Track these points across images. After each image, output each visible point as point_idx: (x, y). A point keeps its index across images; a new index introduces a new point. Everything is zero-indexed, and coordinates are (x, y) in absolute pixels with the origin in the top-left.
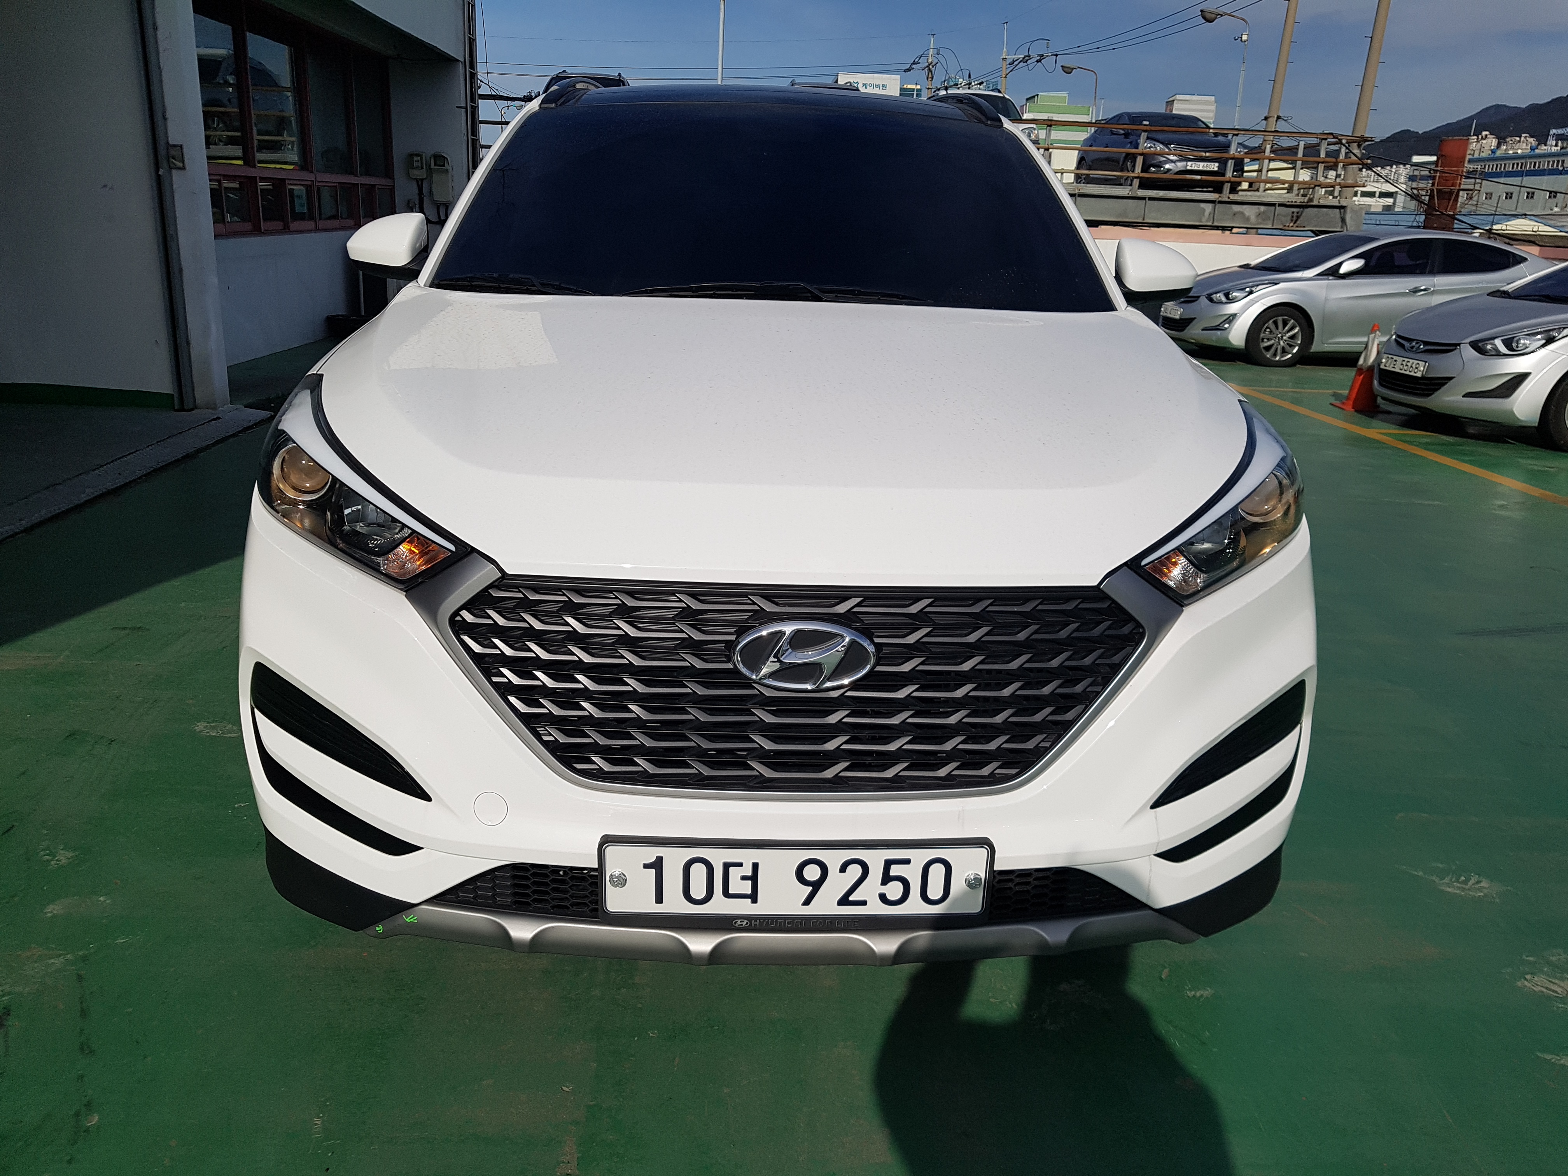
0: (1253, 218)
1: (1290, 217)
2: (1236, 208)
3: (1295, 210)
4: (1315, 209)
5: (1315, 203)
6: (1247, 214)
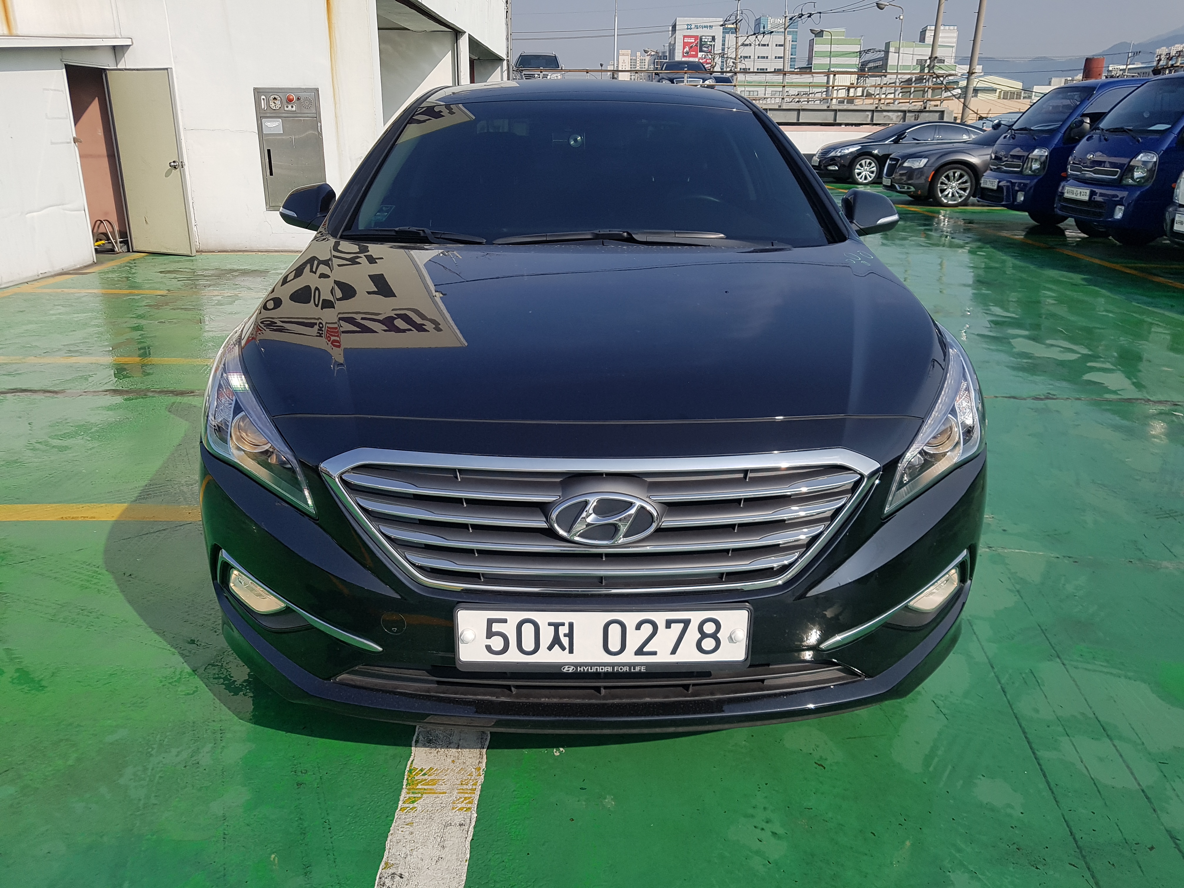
0: (894, 119)
1: (913, 118)
2: (885, 114)
3: (917, 114)
4: (927, 114)
5: (927, 109)
6: (891, 116)
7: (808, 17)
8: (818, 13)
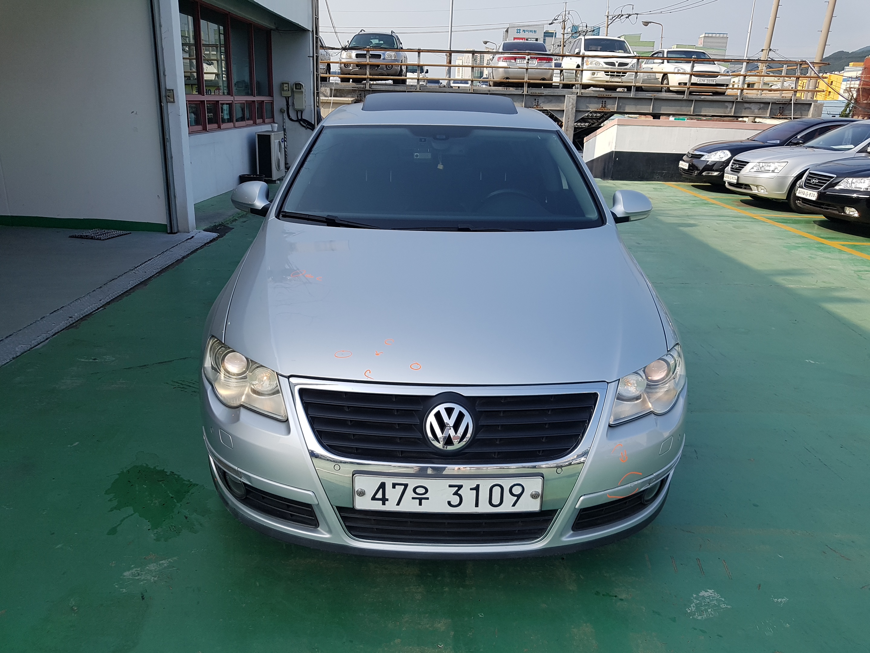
0: (756, 111)
1: (778, 110)
2: (746, 105)
3: (781, 106)
6: (753, 109)
7: (626, 18)
8: (636, 14)
